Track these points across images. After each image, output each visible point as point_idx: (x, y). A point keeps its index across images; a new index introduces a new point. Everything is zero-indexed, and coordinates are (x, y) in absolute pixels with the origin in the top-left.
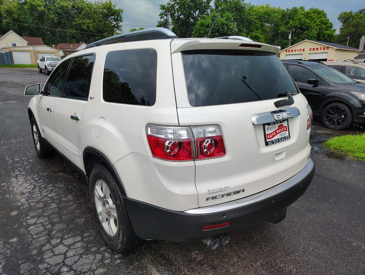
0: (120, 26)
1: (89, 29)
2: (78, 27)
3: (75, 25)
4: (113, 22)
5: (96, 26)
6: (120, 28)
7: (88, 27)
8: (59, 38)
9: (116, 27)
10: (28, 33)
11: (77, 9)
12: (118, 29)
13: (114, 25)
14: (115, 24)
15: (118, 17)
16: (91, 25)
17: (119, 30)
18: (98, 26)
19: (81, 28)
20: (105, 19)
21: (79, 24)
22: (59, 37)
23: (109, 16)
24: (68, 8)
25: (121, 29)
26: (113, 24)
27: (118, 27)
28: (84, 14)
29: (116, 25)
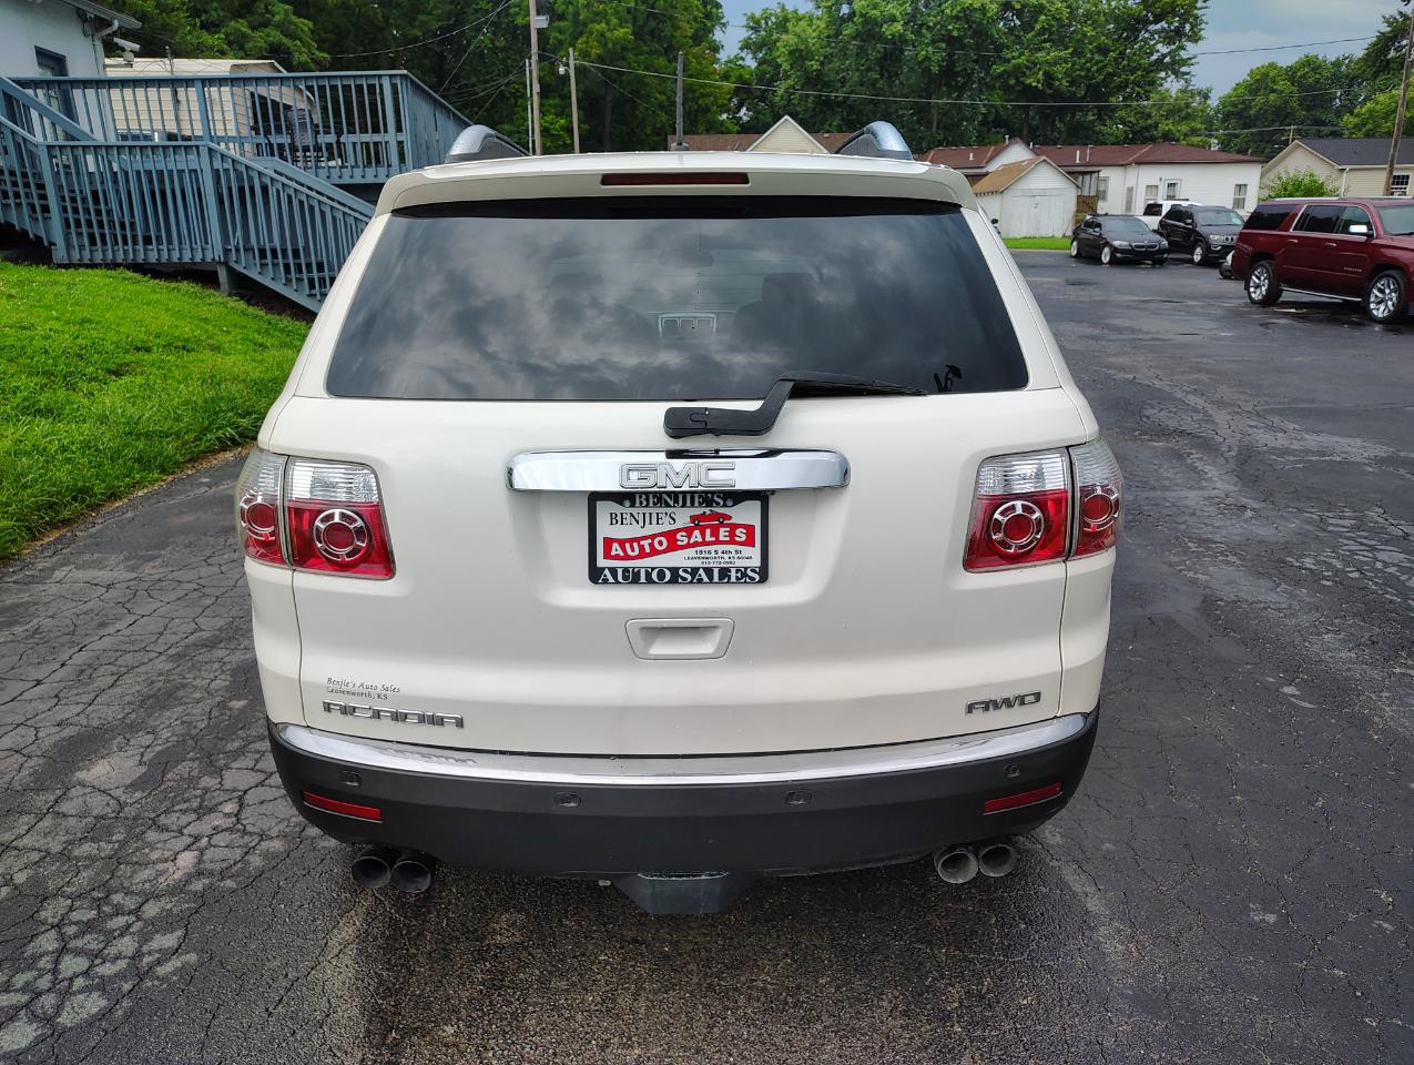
0: (1185, 62)
1: (1050, 86)
2: (1012, 82)
3: (1001, 75)
4: (1159, 46)
5: (1082, 69)
6: (1183, 69)
7: (1049, 77)
8: (938, 128)
9: (1165, 67)
10: (843, 119)
11: (1019, 14)
12: (1176, 73)
13: (1160, 61)
14: (1164, 56)
15: (1187, 21)
16: (1059, 70)
17: (1177, 77)
18: (1089, 70)
19: (1022, 83)
20: (1127, 38)
21: (1018, 67)
22: (938, 124)
23: (1146, 22)
24: (985, 15)
25: (1188, 74)
26: (1155, 57)
27: (1175, 66)
28: (1043, 28)
29: (1167, 59)
